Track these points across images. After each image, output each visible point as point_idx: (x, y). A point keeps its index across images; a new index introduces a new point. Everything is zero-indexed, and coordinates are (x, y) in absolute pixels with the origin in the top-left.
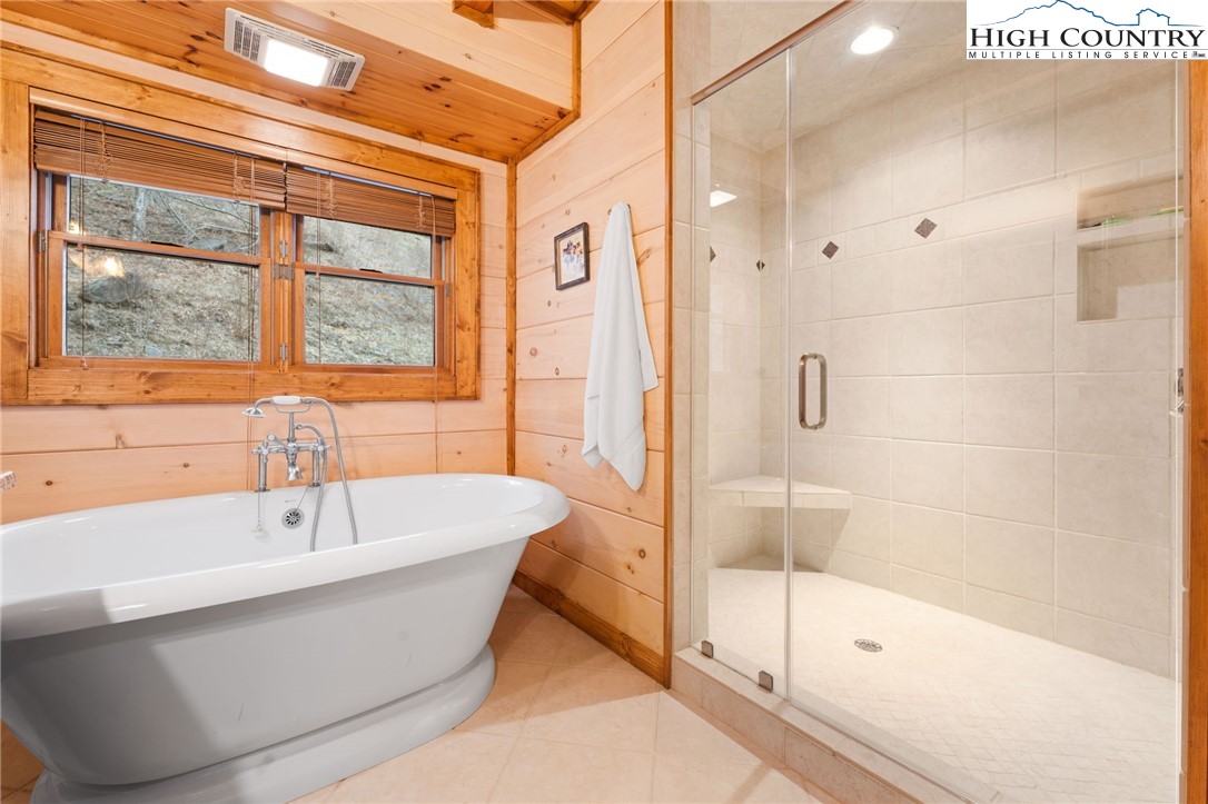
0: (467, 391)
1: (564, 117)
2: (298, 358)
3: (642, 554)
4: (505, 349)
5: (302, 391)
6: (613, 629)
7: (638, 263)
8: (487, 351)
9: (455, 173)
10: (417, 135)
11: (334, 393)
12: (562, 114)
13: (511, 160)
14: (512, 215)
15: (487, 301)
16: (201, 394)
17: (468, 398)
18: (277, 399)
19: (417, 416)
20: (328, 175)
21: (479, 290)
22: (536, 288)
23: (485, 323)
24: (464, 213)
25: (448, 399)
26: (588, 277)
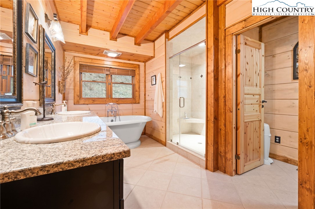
0: (137, 102)
1: (153, 57)
2: (112, 97)
3: (163, 127)
4: (144, 95)
5: (112, 102)
6: (159, 139)
7: (162, 82)
8: (141, 95)
9: (135, 65)
10: (129, 60)
11: (117, 102)
12: (152, 57)
13: (145, 62)
14: (145, 72)
15: (141, 87)
16: (99, 103)
17: (137, 103)
18: (110, 103)
19: (129, 106)
20: (115, 68)
21: (139, 85)
22: (148, 84)
23: (140, 90)
24: (137, 72)
25: (134, 103)
26: (156, 84)
